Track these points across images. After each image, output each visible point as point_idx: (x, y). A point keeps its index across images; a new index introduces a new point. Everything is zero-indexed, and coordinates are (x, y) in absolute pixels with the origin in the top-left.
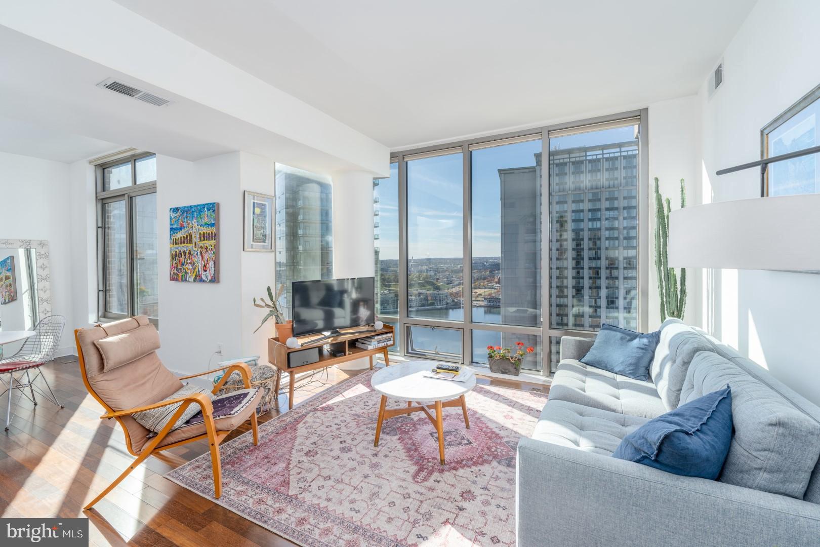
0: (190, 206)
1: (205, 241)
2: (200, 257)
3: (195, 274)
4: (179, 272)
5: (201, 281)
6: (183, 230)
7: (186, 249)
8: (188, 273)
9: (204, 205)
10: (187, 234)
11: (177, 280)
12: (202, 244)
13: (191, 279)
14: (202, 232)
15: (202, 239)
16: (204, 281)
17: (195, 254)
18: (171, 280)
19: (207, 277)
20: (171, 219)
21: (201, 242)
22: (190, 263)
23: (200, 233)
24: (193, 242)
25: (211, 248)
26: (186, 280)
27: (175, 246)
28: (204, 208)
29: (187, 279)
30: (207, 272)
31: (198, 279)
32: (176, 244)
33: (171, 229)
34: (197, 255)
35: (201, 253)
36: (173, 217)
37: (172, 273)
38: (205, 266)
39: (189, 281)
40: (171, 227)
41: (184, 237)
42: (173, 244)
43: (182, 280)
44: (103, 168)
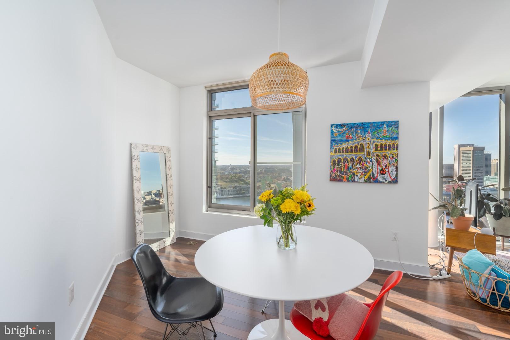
0: (362, 123)
1: (384, 151)
2: (376, 162)
3: (366, 177)
4: (343, 174)
5: (376, 181)
6: (350, 142)
7: (354, 157)
8: (357, 176)
9: (383, 123)
10: (355, 144)
11: (340, 181)
12: (377, 153)
13: (363, 180)
14: (379, 144)
15: (379, 149)
16: (380, 182)
17: (368, 160)
18: (331, 180)
19: (384, 179)
20: (332, 132)
21: (377, 152)
22: (360, 168)
23: (376, 145)
24: (366, 150)
25: (391, 156)
26: (354, 181)
27: (337, 154)
28: (384, 124)
29: (356, 180)
30: (386, 175)
31: (372, 179)
32: (339, 152)
33: (332, 141)
34: (371, 161)
35: (377, 160)
36: (335, 131)
37: (333, 175)
38: (382, 170)
39: (357, 182)
40: (333, 139)
41: (351, 147)
42: (336, 152)
43: (348, 181)
44: (211, 93)
